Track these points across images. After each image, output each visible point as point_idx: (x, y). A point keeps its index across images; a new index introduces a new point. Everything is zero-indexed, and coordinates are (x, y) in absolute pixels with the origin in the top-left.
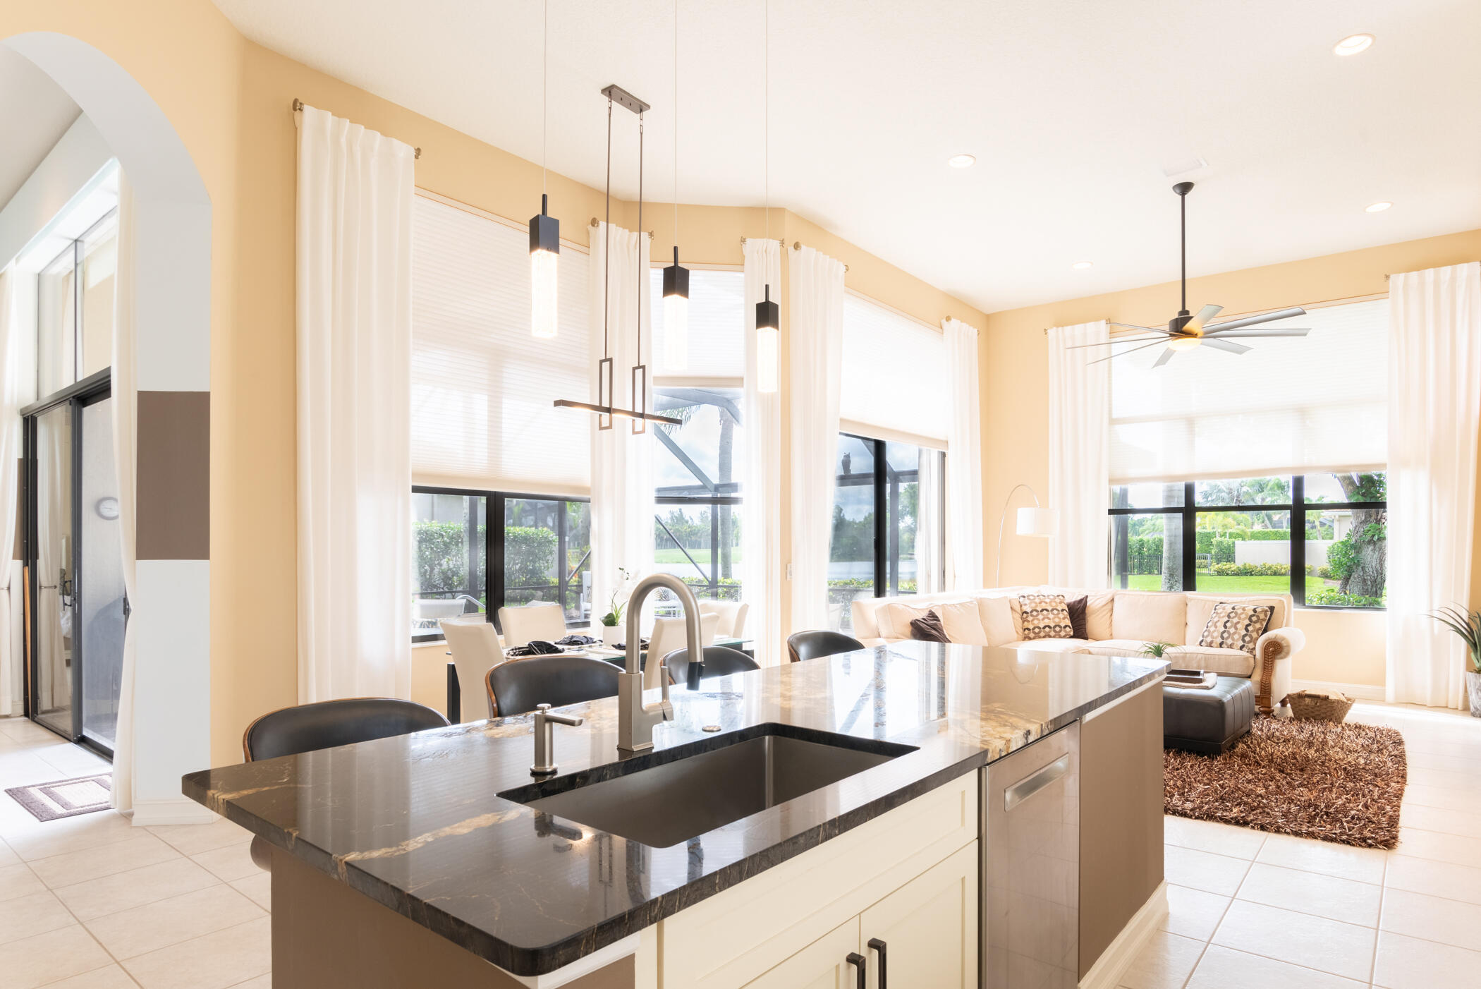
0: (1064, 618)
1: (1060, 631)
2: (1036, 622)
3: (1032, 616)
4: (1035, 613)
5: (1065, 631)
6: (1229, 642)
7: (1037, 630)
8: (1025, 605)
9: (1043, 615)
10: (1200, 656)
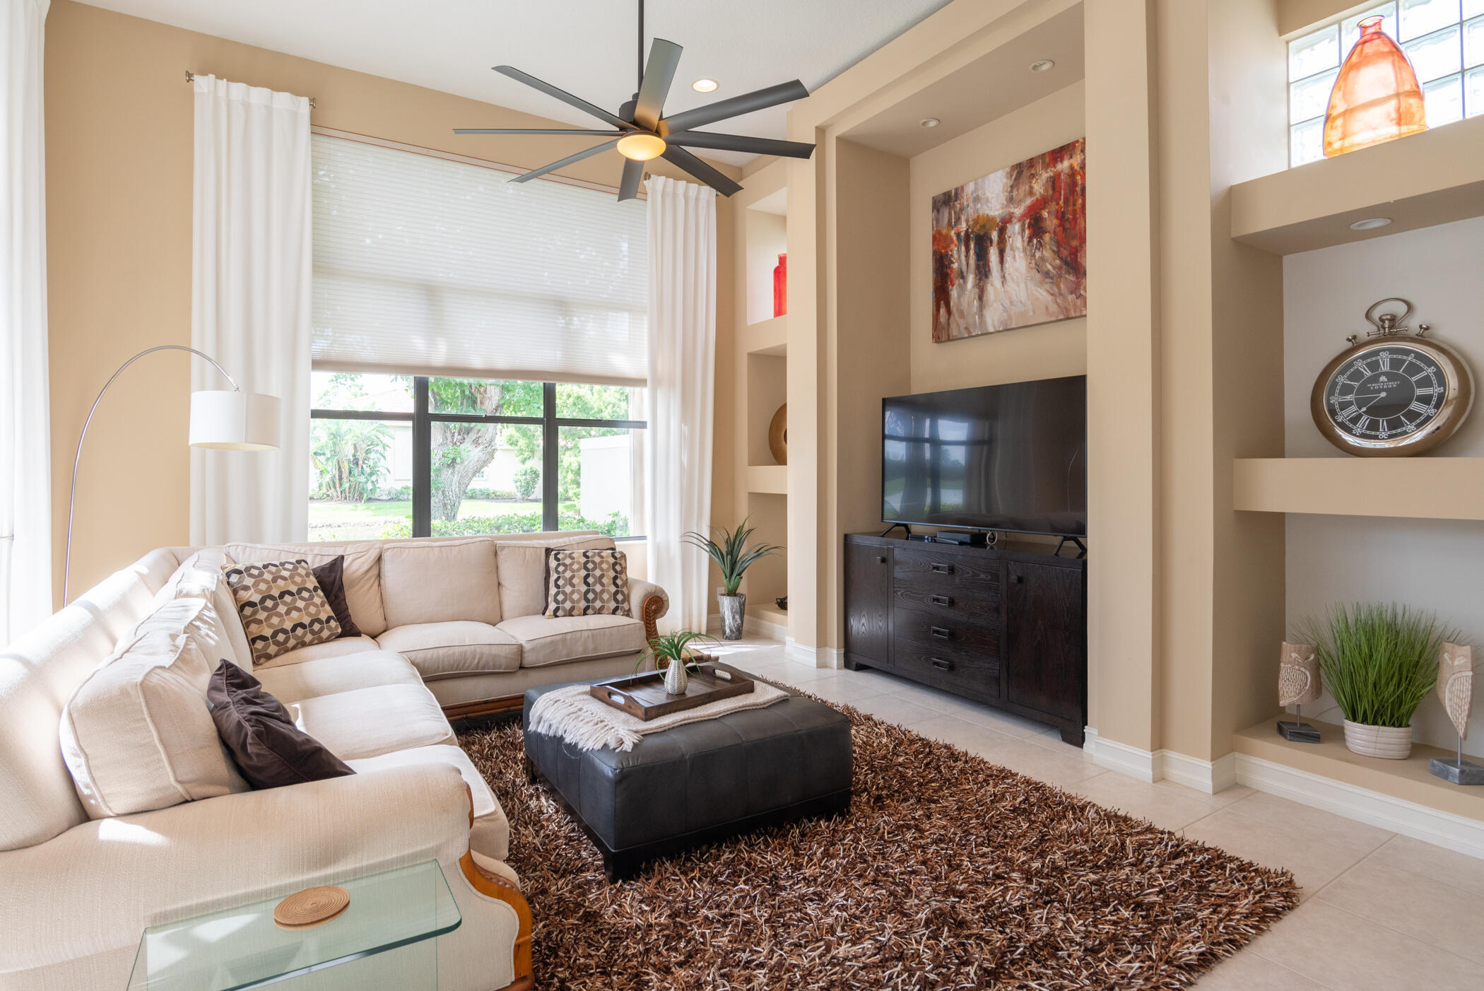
0: (322, 605)
1: (321, 630)
2: (275, 620)
3: (265, 609)
4: (269, 603)
5: (330, 629)
6: (598, 604)
7: (281, 637)
8: (246, 588)
9: (285, 604)
10: (586, 634)
